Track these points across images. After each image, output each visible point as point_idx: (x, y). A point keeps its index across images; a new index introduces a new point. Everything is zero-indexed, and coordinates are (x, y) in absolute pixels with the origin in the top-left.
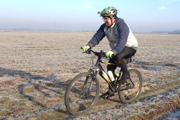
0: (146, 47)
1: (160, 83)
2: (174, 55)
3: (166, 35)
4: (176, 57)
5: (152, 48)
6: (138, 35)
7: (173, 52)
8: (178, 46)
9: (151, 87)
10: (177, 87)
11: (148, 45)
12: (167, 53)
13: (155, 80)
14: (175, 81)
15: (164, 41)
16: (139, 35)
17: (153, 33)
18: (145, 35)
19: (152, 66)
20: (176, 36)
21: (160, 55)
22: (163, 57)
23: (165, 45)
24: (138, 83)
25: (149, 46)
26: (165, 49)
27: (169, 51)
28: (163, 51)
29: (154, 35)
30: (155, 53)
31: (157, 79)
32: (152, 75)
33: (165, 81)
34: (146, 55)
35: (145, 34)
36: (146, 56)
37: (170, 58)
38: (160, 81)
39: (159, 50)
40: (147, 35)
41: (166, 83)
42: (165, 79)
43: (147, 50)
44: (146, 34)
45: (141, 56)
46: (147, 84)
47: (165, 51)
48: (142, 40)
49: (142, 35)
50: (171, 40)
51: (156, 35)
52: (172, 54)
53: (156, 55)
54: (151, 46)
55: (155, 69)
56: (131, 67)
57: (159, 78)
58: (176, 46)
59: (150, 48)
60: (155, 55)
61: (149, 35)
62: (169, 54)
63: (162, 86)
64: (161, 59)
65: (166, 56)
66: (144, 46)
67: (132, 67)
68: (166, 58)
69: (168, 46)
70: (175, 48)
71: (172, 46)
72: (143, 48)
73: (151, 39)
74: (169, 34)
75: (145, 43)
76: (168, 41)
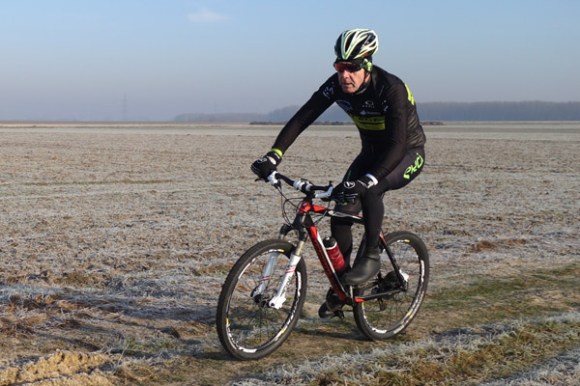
0: (137, 189)
1: (164, 350)
2: (258, 223)
3: (235, 133)
4: (267, 229)
5: (162, 189)
6: (108, 131)
7: (253, 207)
9: (119, 373)
10: (242, 369)
11: (148, 179)
12: (228, 210)
13: (143, 341)
15: (222, 157)
16: (115, 132)
17: (181, 121)
18: (143, 132)
19: (144, 273)
21: (192, 224)
22: (203, 234)
23: (223, 177)
24: (63, 357)
25: (153, 182)
26: (221, 196)
27: (240, 203)
28: (211, 206)
29: (185, 133)
30: (173, 212)
31: (154, 337)
33: (193, 343)
34: (129, 221)
35: (142, 128)
36: (126, 231)
37: (237, 237)
38: (167, 345)
39: (191, 201)
40: (150, 132)
41: (193, 351)
42: (193, 332)
44: (148, 128)
45: (103, 230)
46: (105, 358)
47: (220, 202)
48: (124, 155)
49: (127, 132)
51: (194, 133)
52: (248, 218)
53: (176, 223)
54: (158, 182)
55: (153, 289)
56: (46, 279)
57: (165, 330)
59: (153, 192)
60: (168, 224)
61: (160, 133)
62: (234, 217)
63: (172, 369)
64: (194, 243)
65: (218, 226)
66: (125, 182)
67: (51, 280)
68: (218, 236)
69: (235, 183)
72: (124, 189)
73: (166, 152)
74: (252, 124)
75: (136, 170)
76: (242, 156)
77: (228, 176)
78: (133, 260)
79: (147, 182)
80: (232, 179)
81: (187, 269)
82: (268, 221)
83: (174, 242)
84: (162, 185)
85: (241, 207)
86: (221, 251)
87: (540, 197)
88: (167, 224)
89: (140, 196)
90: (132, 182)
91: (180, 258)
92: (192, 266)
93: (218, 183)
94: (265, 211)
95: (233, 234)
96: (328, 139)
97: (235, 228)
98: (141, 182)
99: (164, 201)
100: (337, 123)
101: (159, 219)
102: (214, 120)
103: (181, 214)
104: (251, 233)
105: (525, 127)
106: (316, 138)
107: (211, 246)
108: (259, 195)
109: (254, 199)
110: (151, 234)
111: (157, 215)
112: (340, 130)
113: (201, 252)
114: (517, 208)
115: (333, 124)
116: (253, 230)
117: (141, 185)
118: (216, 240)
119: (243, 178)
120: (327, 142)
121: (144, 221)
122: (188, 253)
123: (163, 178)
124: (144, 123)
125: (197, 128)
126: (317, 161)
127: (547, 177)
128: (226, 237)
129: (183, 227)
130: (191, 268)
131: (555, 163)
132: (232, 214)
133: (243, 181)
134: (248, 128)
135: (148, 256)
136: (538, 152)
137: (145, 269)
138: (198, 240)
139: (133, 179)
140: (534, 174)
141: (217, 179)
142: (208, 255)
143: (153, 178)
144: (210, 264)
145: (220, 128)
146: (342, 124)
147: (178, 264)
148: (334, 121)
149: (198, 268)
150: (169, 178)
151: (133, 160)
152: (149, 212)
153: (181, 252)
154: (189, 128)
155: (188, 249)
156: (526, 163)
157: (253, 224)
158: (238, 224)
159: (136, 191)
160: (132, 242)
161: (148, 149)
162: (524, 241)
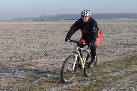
1: (11, 89)
2: (35, 50)
3: (29, 23)
5: (10, 41)
7: (34, 46)
8: (42, 37)
12: (27, 47)
13: (6, 86)
14: (29, 85)
15: (26, 31)
17: (15, 20)
18: (4, 23)
20: (42, 23)
21: (18, 51)
22: (21, 54)
23: (26, 37)
25: (7, 39)
27: (30, 45)
28: (23, 45)
30: (13, 48)
31: (8, 85)
32: (3, 80)
33: (18, 86)
37: (29, 55)
38: (12, 87)
39: (18, 44)
40: (6, 23)
41: (19, 88)
42: (18, 83)
43: (3, 44)
47: (25, 44)
50: (34, 30)
51: (18, 23)
53: (13, 51)
55: (8, 71)
57: (11, 83)
58: (39, 38)
59: (7, 42)
62: (29, 49)
69: (29, 38)
70: (37, 41)
71: (35, 38)
73: (10, 30)
74: (33, 20)
75: (2, 35)
76: (31, 31)
77: (27, 37)
78: (2, 63)
79: (6, 39)
80: (28, 37)
81: (17, 65)
82: (38, 50)
83: (13, 57)
84: (10, 40)
85: (31, 46)
86: (26, 59)
87: (106, 41)
88: (11, 51)
89: (4, 43)
90: (1, 39)
91: (15, 61)
92: (18, 64)
93: (24, 39)
94: (37, 47)
95: (29, 54)
96: (54, 25)
97: (29, 52)
98: (4, 39)
99: (10, 45)
100: (56, 20)
101: (9, 50)
102: (23, 19)
103: (15, 48)
104: (33, 54)
105: (104, 20)
106: (51, 25)
107: (23, 58)
108: (35, 42)
109: (34, 43)
110: (7, 54)
111: (8, 49)
112: (57, 22)
113: (20, 60)
114: (101, 44)
115: (55, 20)
116: (34, 53)
117: (4, 40)
118: (24, 56)
119: (31, 37)
120: (53, 26)
121: (5, 51)
122: (17, 60)
123: (10, 38)
124: (4, 20)
125: (19, 22)
126: (50, 31)
127: (109, 35)
128: (27, 55)
129: (15, 52)
130: (18, 65)
131: (111, 31)
132: (28, 48)
133: (31, 38)
134: (32, 22)
135: (6, 61)
136: (107, 28)
137: (6, 65)
138: (20, 56)
139: (2, 38)
140: (105, 34)
141: (24, 38)
142: (22, 60)
143: (7, 38)
144: (23, 63)
145: (25, 22)
146: (57, 20)
147: (14, 63)
148: (55, 19)
149: (20, 65)
150: (11, 38)
151: (2, 32)
152: (6, 48)
153: (15, 60)
154: (16, 22)
155: (17, 59)
156: (103, 31)
157: (34, 51)
158: (30, 51)
159: (3, 42)
160: (2, 57)
161: (6, 29)
162: (102, 54)
